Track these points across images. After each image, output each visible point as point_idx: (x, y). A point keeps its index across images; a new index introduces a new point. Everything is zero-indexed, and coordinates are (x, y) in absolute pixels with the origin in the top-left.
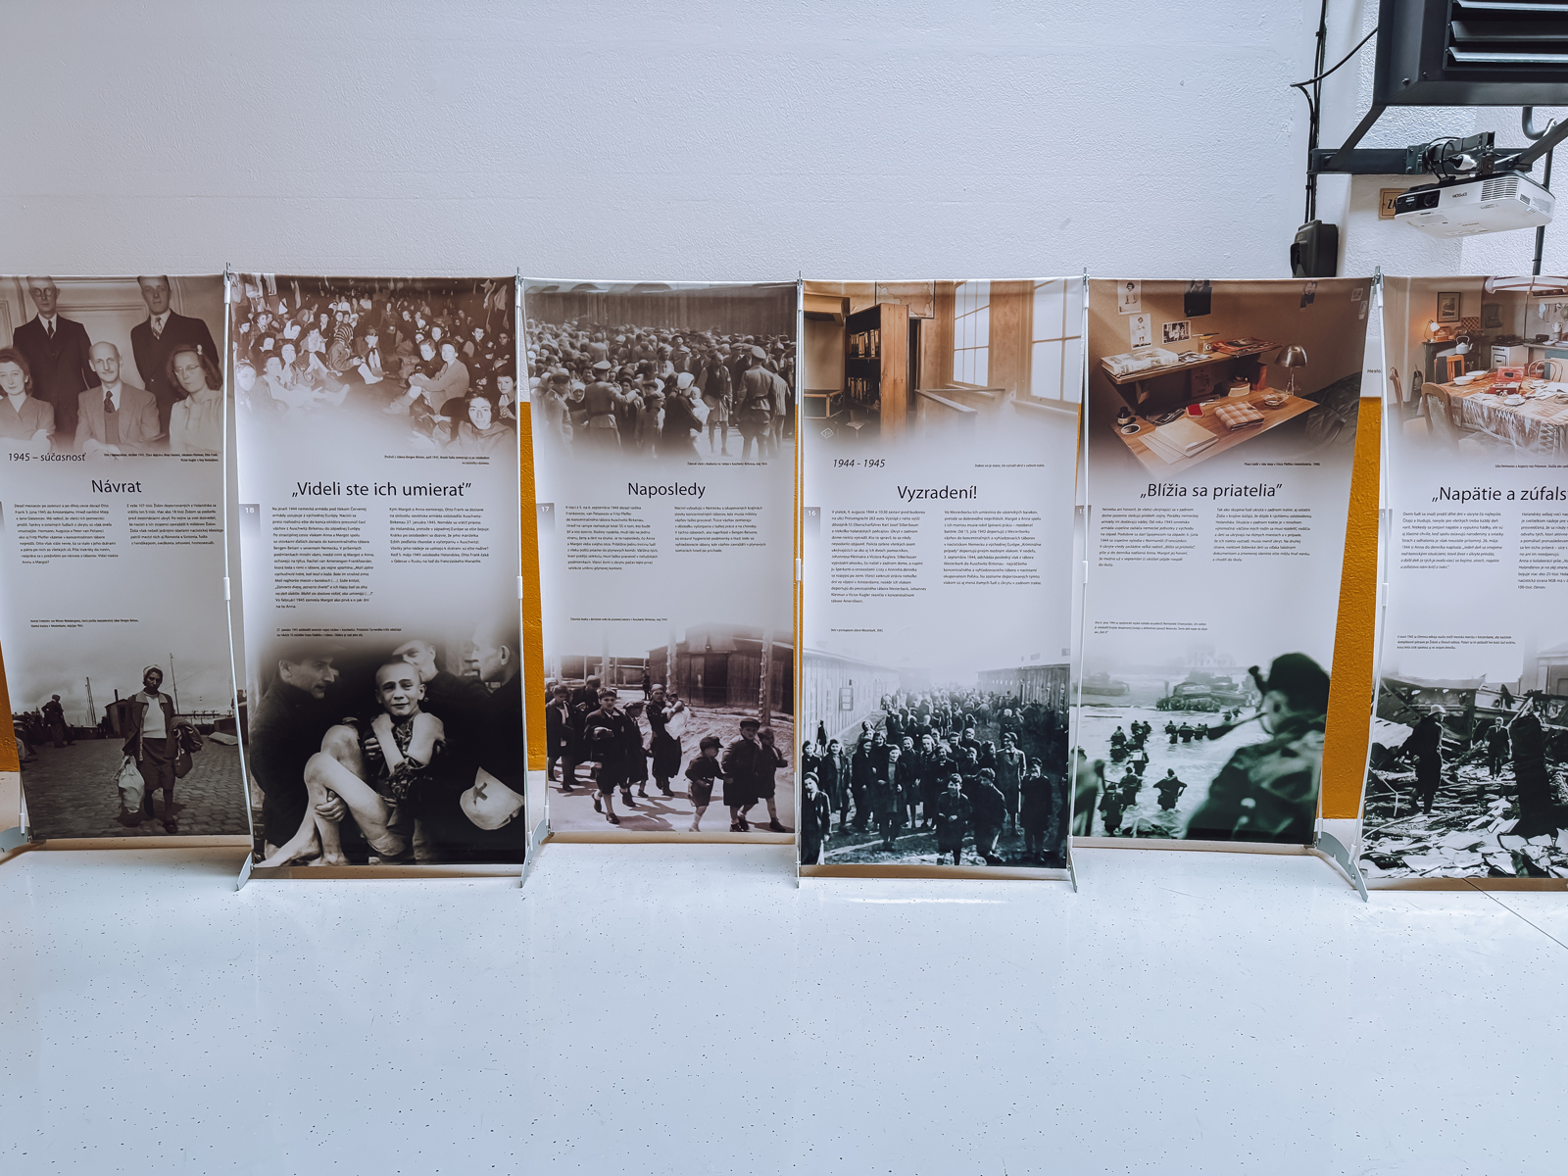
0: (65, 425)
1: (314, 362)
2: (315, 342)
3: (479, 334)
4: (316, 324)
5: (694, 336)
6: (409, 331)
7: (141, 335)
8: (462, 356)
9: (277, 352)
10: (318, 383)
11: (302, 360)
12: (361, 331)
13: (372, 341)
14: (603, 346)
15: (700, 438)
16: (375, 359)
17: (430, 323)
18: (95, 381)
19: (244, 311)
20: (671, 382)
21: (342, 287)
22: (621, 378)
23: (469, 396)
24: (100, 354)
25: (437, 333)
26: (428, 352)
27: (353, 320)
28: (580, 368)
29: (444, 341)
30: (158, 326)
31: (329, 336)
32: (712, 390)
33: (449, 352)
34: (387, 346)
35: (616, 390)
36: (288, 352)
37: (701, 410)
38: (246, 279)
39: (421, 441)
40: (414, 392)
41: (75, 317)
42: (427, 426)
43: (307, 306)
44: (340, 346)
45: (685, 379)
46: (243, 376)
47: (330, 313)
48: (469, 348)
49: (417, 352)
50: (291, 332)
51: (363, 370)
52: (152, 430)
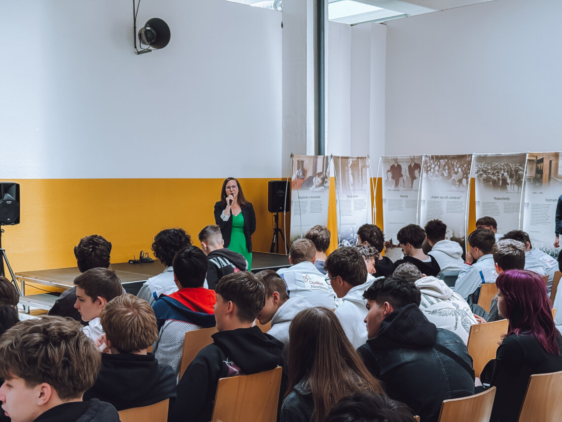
0: (397, 184)
1: (436, 172)
2: (437, 168)
3: (465, 166)
4: (437, 165)
5: (507, 165)
6: (453, 165)
7: (410, 166)
8: (462, 170)
9: (430, 170)
10: (437, 176)
11: (434, 172)
12: (445, 166)
13: (446, 167)
14: (490, 167)
15: (509, 187)
16: (447, 171)
17: (457, 164)
18: (402, 176)
19: (426, 162)
20: (503, 175)
21: (442, 157)
22: (493, 174)
23: (463, 178)
24: (403, 170)
25: (458, 166)
26: (456, 170)
27: (444, 163)
28: (485, 172)
30: (412, 165)
31: (439, 167)
32: (511, 176)
33: (460, 169)
34: (449, 168)
35: (492, 176)
36: (432, 170)
37: (509, 181)
38: (426, 156)
40: (453, 178)
41: (400, 164)
42: (455, 185)
43: (436, 161)
44: (441, 169)
45: (506, 174)
46: (424, 175)
47: (440, 162)
48: (463, 169)
49: (454, 170)
50: (433, 166)
51: (445, 174)
52: (410, 185)
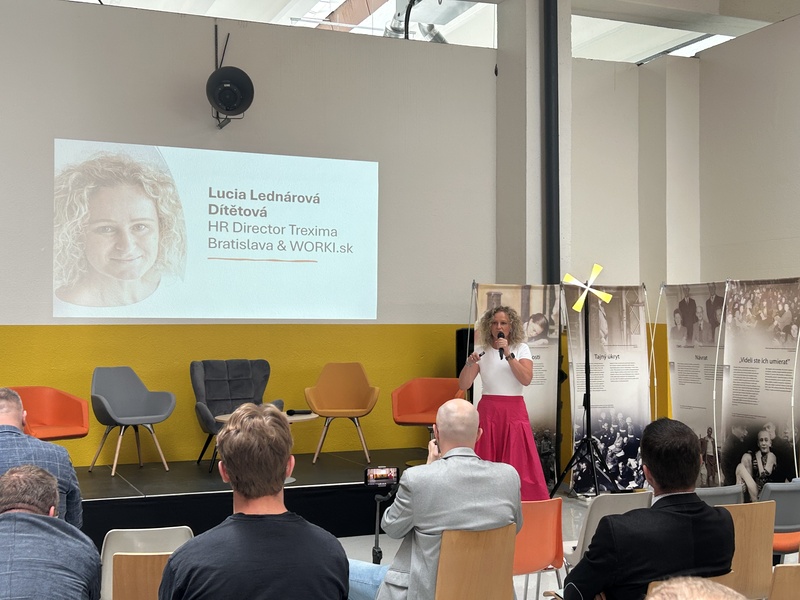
0: (690, 336)
1: (749, 312)
2: (749, 305)
3: (796, 300)
7: (708, 302)
8: (790, 309)
9: (738, 309)
11: (745, 312)
12: (762, 300)
13: (765, 303)
16: (765, 310)
19: (731, 294)
23: (792, 324)
24: (698, 310)
26: (780, 307)
29: (786, 303)
30: (713, 300)
31: (753, 302)
33: (787, 307)
36: (742, 308)
39: (777, 343)
40: (776, 323)
41: (693, 298)
42: (778, 336)
43: (748, 291)
46: (729, 318)
47: (754, 294)
50: (743, 301)
51: (762, 315)
52: (711, 338)
